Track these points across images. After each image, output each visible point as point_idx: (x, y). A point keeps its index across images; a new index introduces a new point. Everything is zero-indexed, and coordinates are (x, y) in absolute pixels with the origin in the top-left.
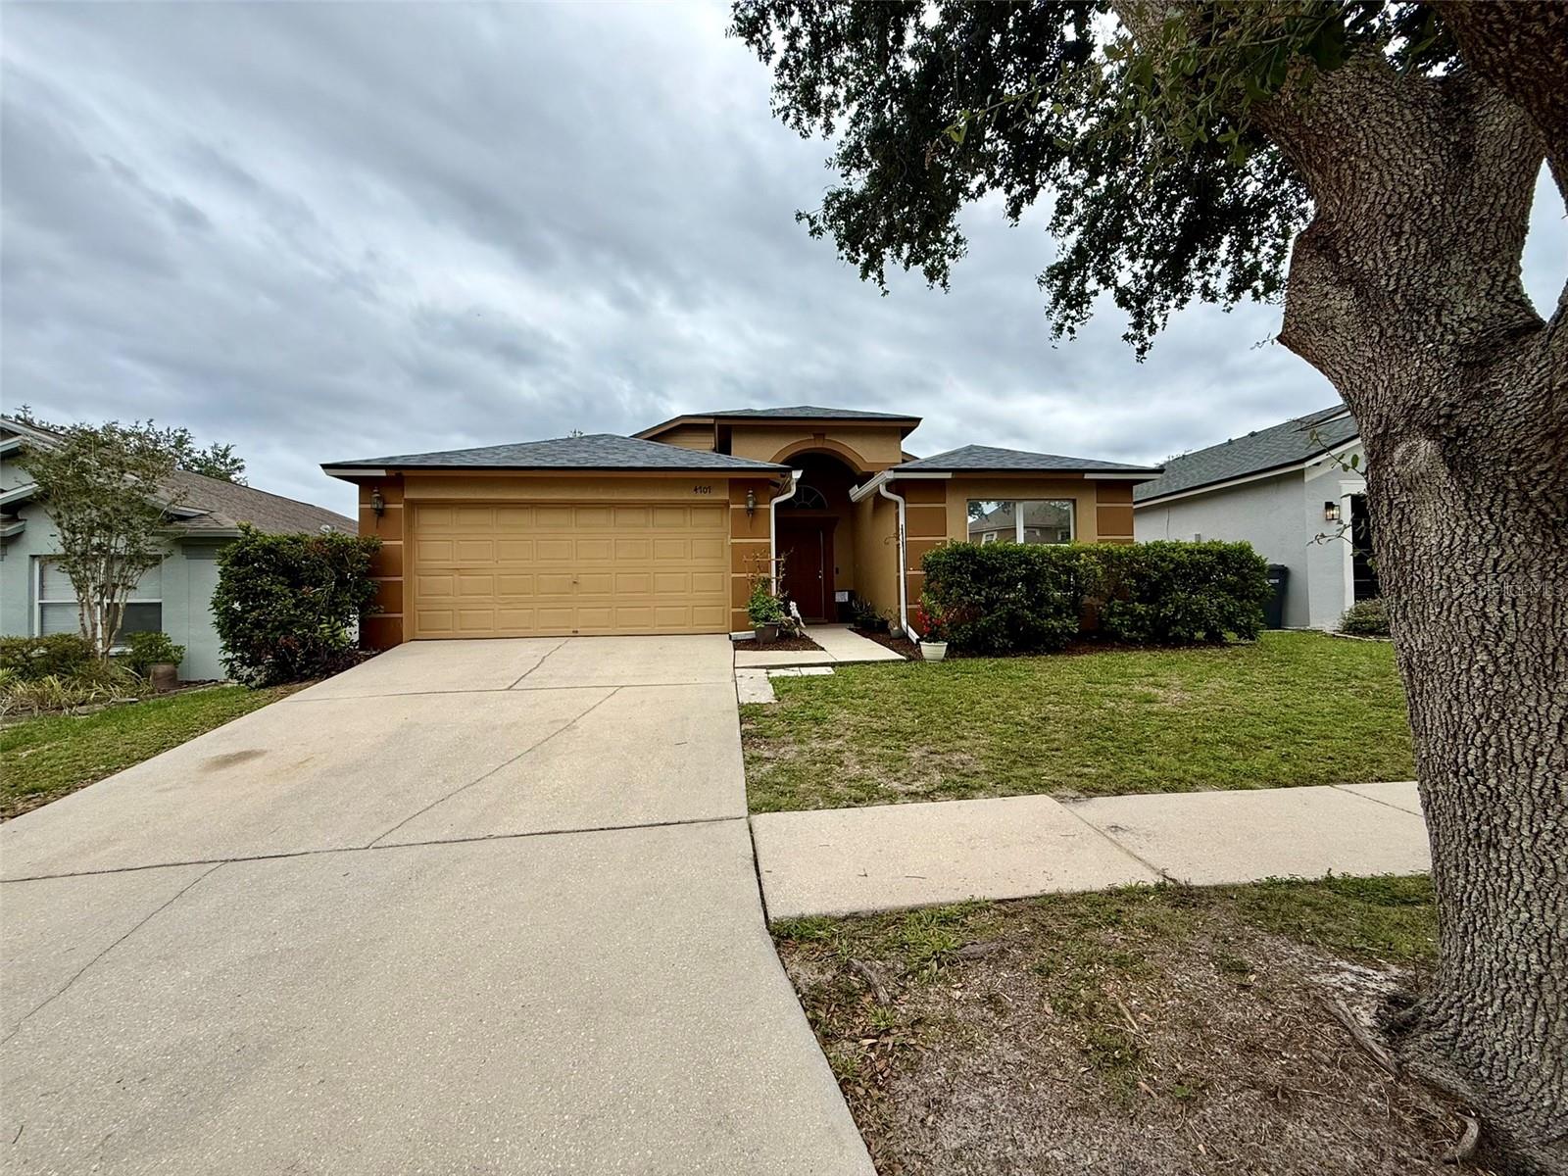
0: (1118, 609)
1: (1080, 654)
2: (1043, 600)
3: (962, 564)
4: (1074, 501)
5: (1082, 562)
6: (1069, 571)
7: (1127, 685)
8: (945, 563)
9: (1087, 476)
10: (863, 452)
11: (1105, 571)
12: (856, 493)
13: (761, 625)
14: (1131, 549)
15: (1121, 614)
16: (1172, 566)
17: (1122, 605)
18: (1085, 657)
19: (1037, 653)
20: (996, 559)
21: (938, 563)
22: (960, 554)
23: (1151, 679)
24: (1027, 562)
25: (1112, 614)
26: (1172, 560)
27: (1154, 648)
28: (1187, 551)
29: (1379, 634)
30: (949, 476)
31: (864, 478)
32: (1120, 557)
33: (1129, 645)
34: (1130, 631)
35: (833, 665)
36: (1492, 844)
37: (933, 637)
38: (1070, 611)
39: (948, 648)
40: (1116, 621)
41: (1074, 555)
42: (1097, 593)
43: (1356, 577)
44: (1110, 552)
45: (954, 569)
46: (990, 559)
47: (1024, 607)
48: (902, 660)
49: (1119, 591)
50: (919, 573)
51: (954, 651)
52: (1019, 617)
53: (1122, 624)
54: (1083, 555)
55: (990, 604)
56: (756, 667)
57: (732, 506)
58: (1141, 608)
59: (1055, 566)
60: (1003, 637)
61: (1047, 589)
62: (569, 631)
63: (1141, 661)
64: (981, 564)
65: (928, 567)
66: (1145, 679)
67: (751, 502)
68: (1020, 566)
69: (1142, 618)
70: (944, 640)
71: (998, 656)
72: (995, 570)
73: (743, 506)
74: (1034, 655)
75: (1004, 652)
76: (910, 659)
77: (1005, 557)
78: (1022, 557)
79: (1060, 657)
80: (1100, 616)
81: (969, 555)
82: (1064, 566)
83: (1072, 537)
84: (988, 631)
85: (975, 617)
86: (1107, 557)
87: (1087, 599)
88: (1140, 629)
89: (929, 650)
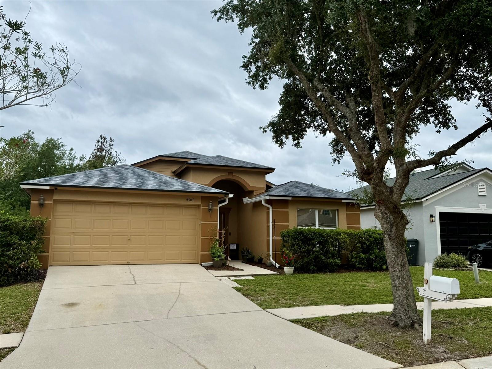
0: (354, 256)
1: (341, 273)
2: (328, 252)
3: (299, 237)
4: (338, 210)
5: (342, 237)
6: (336, 240)
7: (358, 282)
8: (292, 236)
9: (343, 201)
10: (250, 182)
11: (350, 241)
12: (246, 200)
13: (216, 259)
14: (359, 232)
15: (356, 258)
16: (373, 239)
17: (356, 254)
18: (343, 274)
19: (325, 272)
20: (311, 235)
21: (289, 236)
22: (298, 233)
23: (365, 281)
24: (322, 236)
25: (352, 257)
26: (373, 237)
27: (368, 271)
28: (379, 234)
29: (445, 267)
30: (290, 198)
31: (250, 194)
32: (355, 235)
33: (359, 270)
34: (359, 264)
35: (252, 276)
36: (395, 286)
37: (289, 265)
38: (337, 256)
39: (294, 269)
40: (354, 260)
41: (339, 234)
42: (347, 249)
43: (441, 245)
44: (351, 233)
45: (296, 239)
46: (309, 235)
47: (321, 254)
48: (277, 274)
49: (355, 248)
50: (279, 238)
51: (296, 271)
52: (319, 258)
53: (356, 262)
54: (342, 234)
55: (308, 252)
56: (223, 276)
57: (202, 207)
58: (363, 255)
59: (332, 238)
60: (314, 265)
61: (330, 247)
62: (125, 262)
63: (362, 276)
64: (306, 237)
65: (283, 236)
66: (363, 281)
67: (211, 206)
68: (320, 238)
69: (363, 259)
70: (292, 267)
71: (311, 273)
72: (310, 239)
73: (207, 208)
74: (325, 273)
75: (313, 272)
76: (280, 274)
77: (314, 234)
78: (320, 234)
79: (334, 274)
80: (348, 258)
81: (301, 233)
82: (335, 238)
83: (337, 226)
84: (308, 263)
85: (303, 258)
86: (350, 235)
87: (343, 252)
88: (363, 264)
89: (287, 270)
